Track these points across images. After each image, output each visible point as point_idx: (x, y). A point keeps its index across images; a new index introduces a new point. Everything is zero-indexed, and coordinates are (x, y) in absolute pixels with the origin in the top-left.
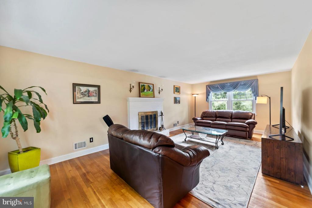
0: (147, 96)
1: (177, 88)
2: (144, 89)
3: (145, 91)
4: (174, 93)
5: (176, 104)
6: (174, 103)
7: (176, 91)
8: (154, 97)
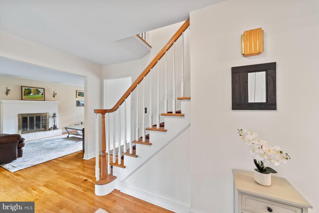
0: (33, 99)
1: (81, 93)
2: (30, 93)
3: (32, 94)
4: (76, 97)
5: (79, 107)
6: (76, 106)
7: (79, 96)
8: (44, 100)
